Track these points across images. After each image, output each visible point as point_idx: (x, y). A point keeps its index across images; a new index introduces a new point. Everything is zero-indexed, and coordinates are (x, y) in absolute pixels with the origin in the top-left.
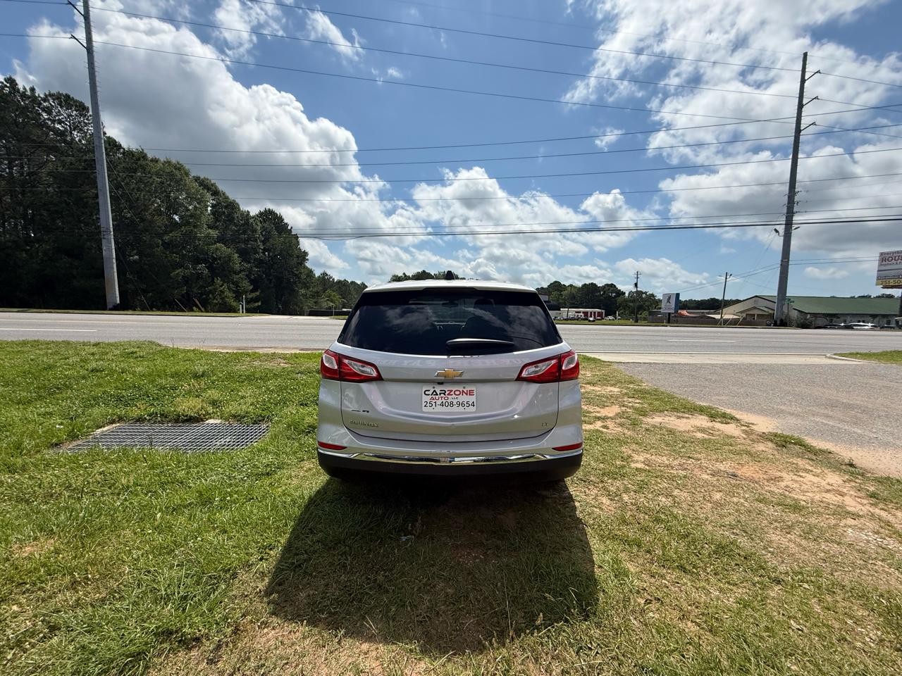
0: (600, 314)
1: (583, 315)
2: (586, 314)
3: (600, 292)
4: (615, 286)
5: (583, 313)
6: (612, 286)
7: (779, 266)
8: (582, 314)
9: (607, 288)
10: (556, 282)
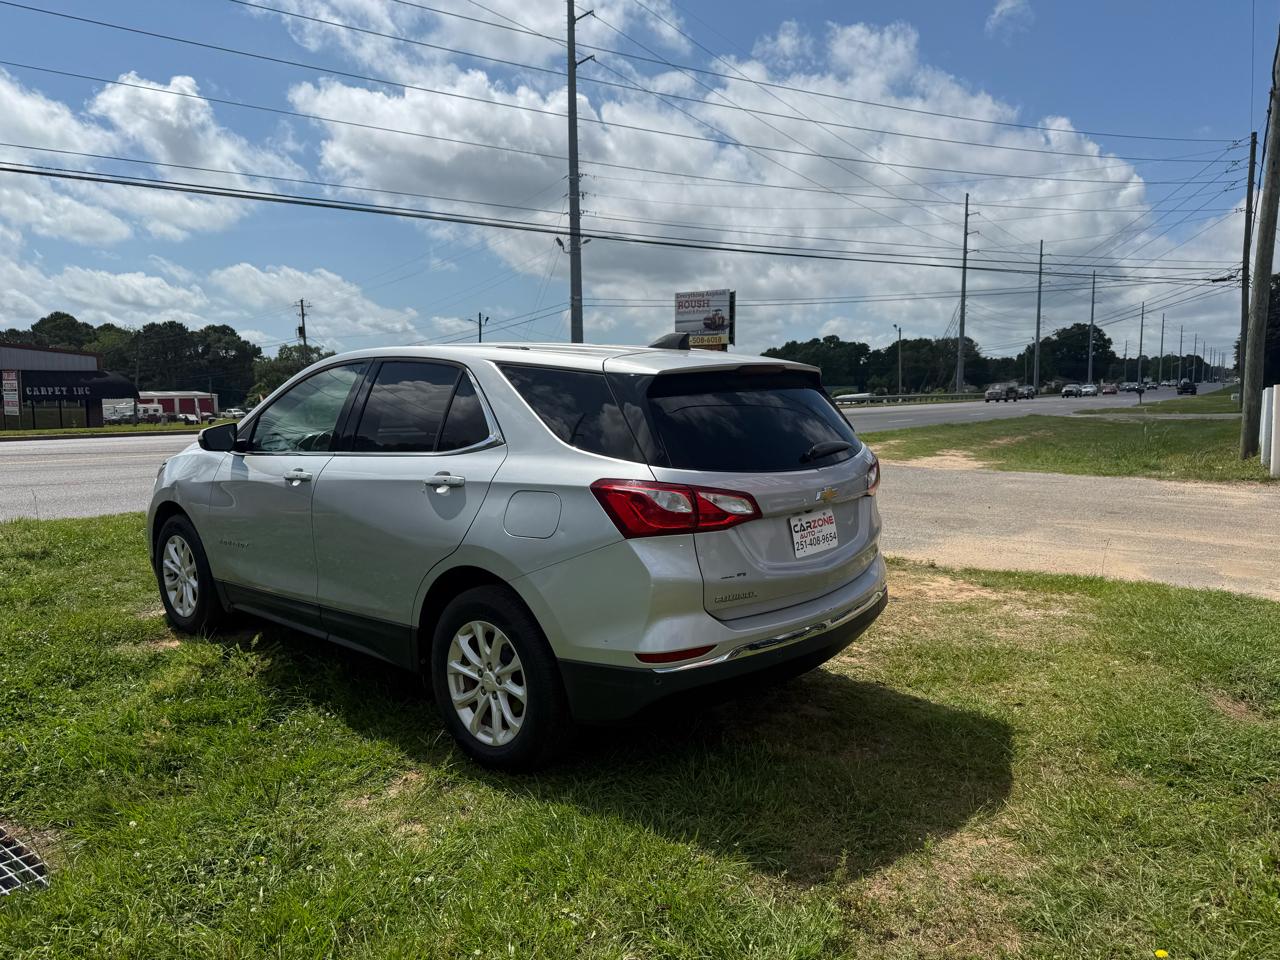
0: (205, 405)
1: (160, 407)
2: (167, 404)
3: (196, 345)
4: (233, 332)
5: (160, 401)
6: (225, 331)
7: (569, 307)
8: (156, 405)
9: (214, 336)
10: (57, 317)
